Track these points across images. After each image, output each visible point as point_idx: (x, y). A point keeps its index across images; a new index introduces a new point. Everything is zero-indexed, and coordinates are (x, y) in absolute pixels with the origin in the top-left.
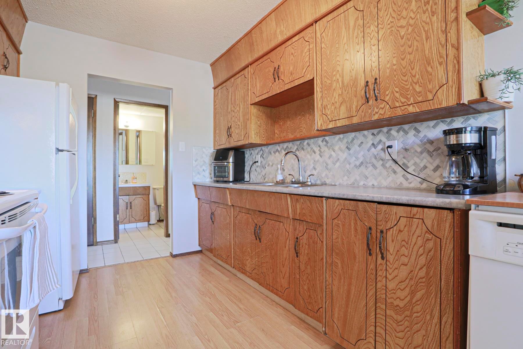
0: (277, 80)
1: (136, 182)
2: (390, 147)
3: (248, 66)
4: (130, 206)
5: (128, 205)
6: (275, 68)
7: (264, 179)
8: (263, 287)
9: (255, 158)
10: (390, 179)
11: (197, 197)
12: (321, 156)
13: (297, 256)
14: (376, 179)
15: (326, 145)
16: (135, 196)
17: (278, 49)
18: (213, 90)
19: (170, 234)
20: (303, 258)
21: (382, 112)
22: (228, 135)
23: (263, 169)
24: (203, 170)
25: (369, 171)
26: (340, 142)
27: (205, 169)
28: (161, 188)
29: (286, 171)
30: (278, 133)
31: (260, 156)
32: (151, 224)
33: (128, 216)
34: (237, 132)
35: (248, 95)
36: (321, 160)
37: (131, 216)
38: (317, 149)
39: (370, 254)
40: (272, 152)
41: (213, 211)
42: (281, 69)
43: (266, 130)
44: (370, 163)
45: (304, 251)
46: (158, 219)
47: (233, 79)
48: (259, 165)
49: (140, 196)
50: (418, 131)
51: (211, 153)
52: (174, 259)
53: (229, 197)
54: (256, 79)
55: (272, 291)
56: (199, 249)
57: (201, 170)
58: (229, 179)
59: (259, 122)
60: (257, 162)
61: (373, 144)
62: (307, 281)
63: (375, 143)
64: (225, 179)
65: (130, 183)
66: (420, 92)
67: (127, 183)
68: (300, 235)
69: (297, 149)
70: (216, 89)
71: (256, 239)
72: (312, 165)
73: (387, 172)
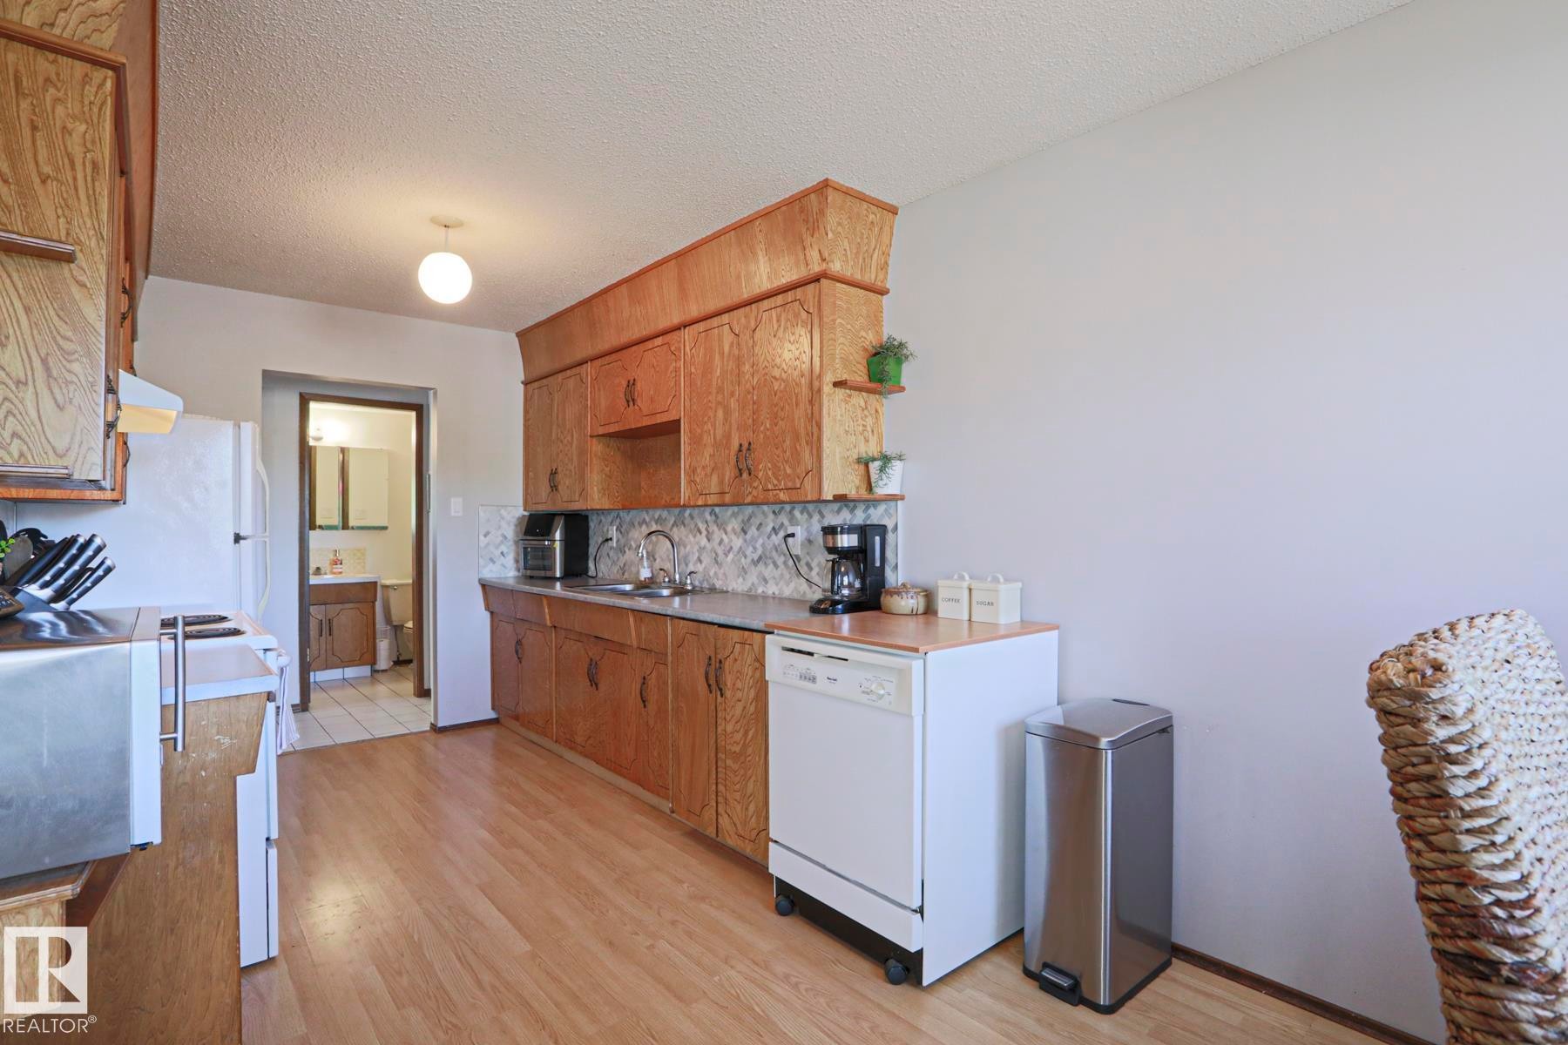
0: (631, 403)
1: (341, 573)
2: (793, 535)
3: (587, 362)
4: (328, 628)
5: (324, 625)
6: (629, 382)
7: (623, 574)
8: (603, 766)
9: (608, 531)
10: (792, 585)
11: (487, 608)
12: (709, 540)
13: (645, 706)
14: (777, 585)
15: (715, 522)
16: (340, 606)
17: (634, 348)
18: (522, 386)
19: (429, 690)
20: (652, 707)
21: (755, 493)
22: (551, 487)
23: (620, 555)
24: (502, 553)
25: (769, 571)
26: (733, 519)
27: (505, 550)
28: (407, 585)
29: (657, 561)
30: (645, 487)
31: (615, 528)
32: (378, 671)
33: (323, 652)
34: (567, 483)
35: (586, 417)
36: (709, 546)
37: (330, 653)
38: (702, 527)
39: (711, 692)
40: (636, 524)
41: (520, 637)
42: (638, 384)
43: (623, 483)
44: (770, 558)
45: (653, 698)
46: (395, 659)
47: (560, 376)
48: (615, 545)
49: (351, 605)
50: (822, 516)
51: (519, 518)
52: (440, 735)
53: (547, 610)
54: (599, 390)
55: (615, 771)
56: (492, 715)
57: (497, 553)
58: (555, 572)
59: (607, 469)
60: (611, 539)
61: (774, 528)
62: (658, 743)
63: (777, 527)
64: (549, 574)
65: (326, 574)
66: (789, 476)
67: (320, 574)
68: (648, 673)
69: (675, 522)
70: (529, 386)
71: (592, 685)
72: (697, 555)
73: (790, 573)
